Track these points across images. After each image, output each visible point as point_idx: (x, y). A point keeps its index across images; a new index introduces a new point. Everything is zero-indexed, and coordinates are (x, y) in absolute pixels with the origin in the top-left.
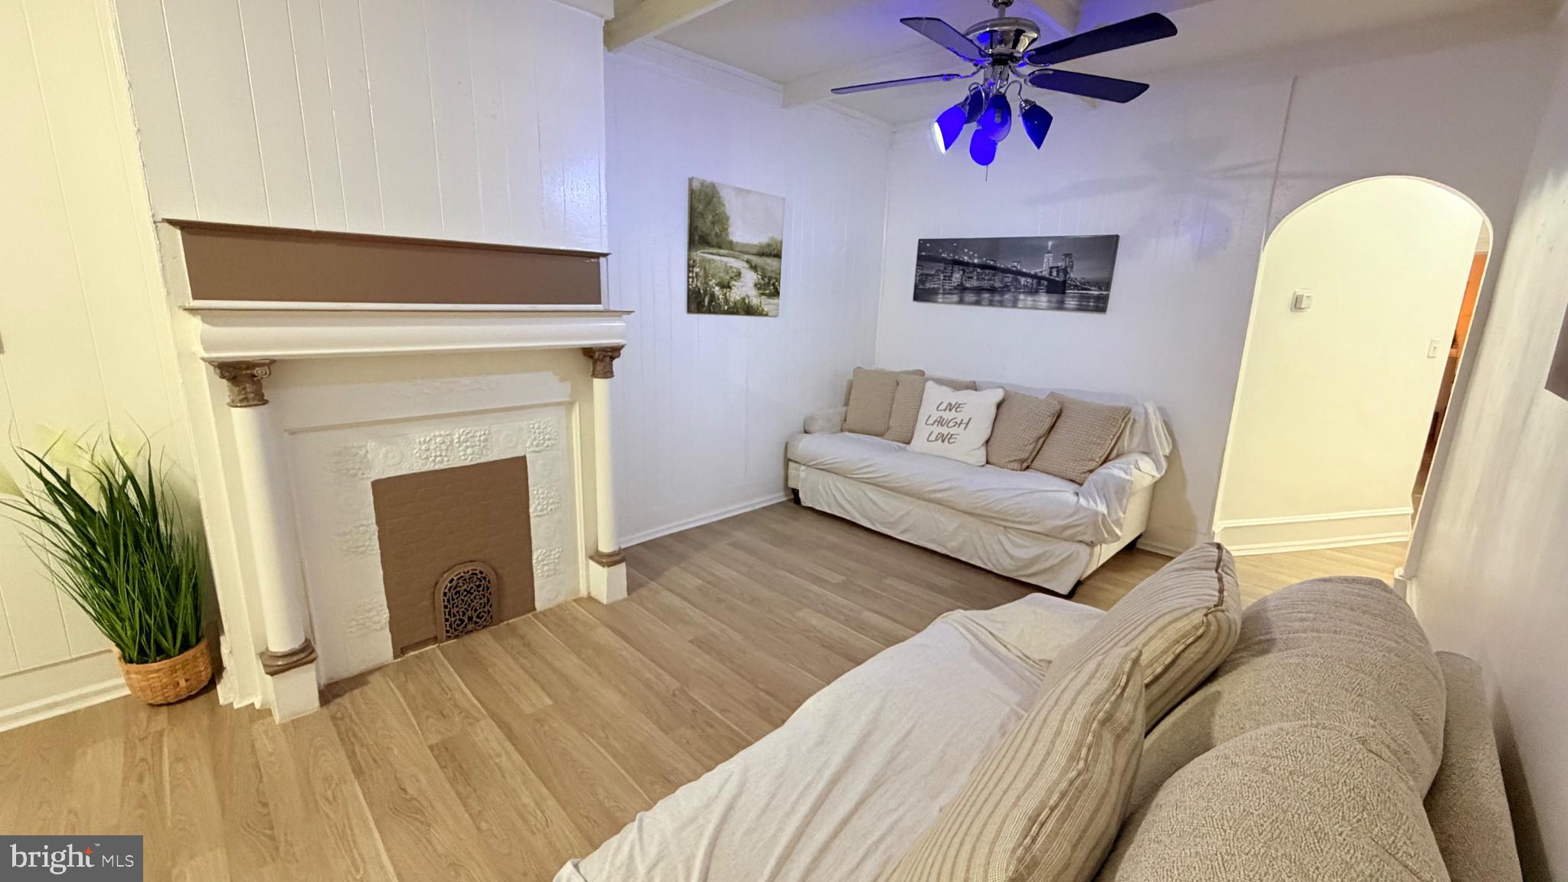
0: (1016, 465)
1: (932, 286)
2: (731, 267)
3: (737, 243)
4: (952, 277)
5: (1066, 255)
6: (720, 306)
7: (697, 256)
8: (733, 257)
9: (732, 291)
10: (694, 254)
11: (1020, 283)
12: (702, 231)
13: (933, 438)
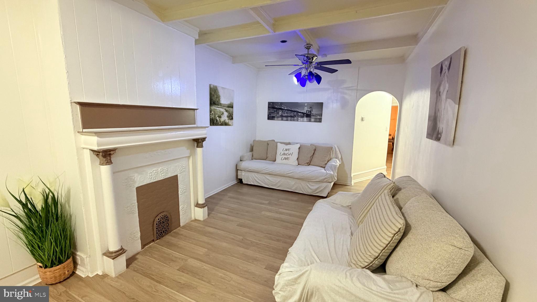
0: (306, 164)
1: (273, 115)
2: (221, 111)
3: (222, 104)
4: (279, 113)
5: (310, 107)
6: (219, 123)
7: (212, 108)
8: (222, 108)
9: (222, 118)
10: (212, 107)
11: (299, 115)
12: (214, 100)
13: (283, 159)
